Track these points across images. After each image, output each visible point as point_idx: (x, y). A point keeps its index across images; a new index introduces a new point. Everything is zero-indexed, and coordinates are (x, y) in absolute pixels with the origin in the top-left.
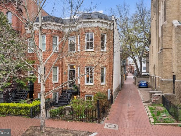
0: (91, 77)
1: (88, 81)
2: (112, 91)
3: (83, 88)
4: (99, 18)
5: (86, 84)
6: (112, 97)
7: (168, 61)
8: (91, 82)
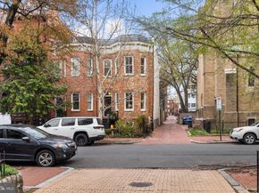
0: (131, 103)
1: (127, 107)
2: (152, 118)
3: (123, 114)
4: (139, 40)
5: (126, 110)
6: (152, 124)
7: (210, 86)
8: (131, 108)
